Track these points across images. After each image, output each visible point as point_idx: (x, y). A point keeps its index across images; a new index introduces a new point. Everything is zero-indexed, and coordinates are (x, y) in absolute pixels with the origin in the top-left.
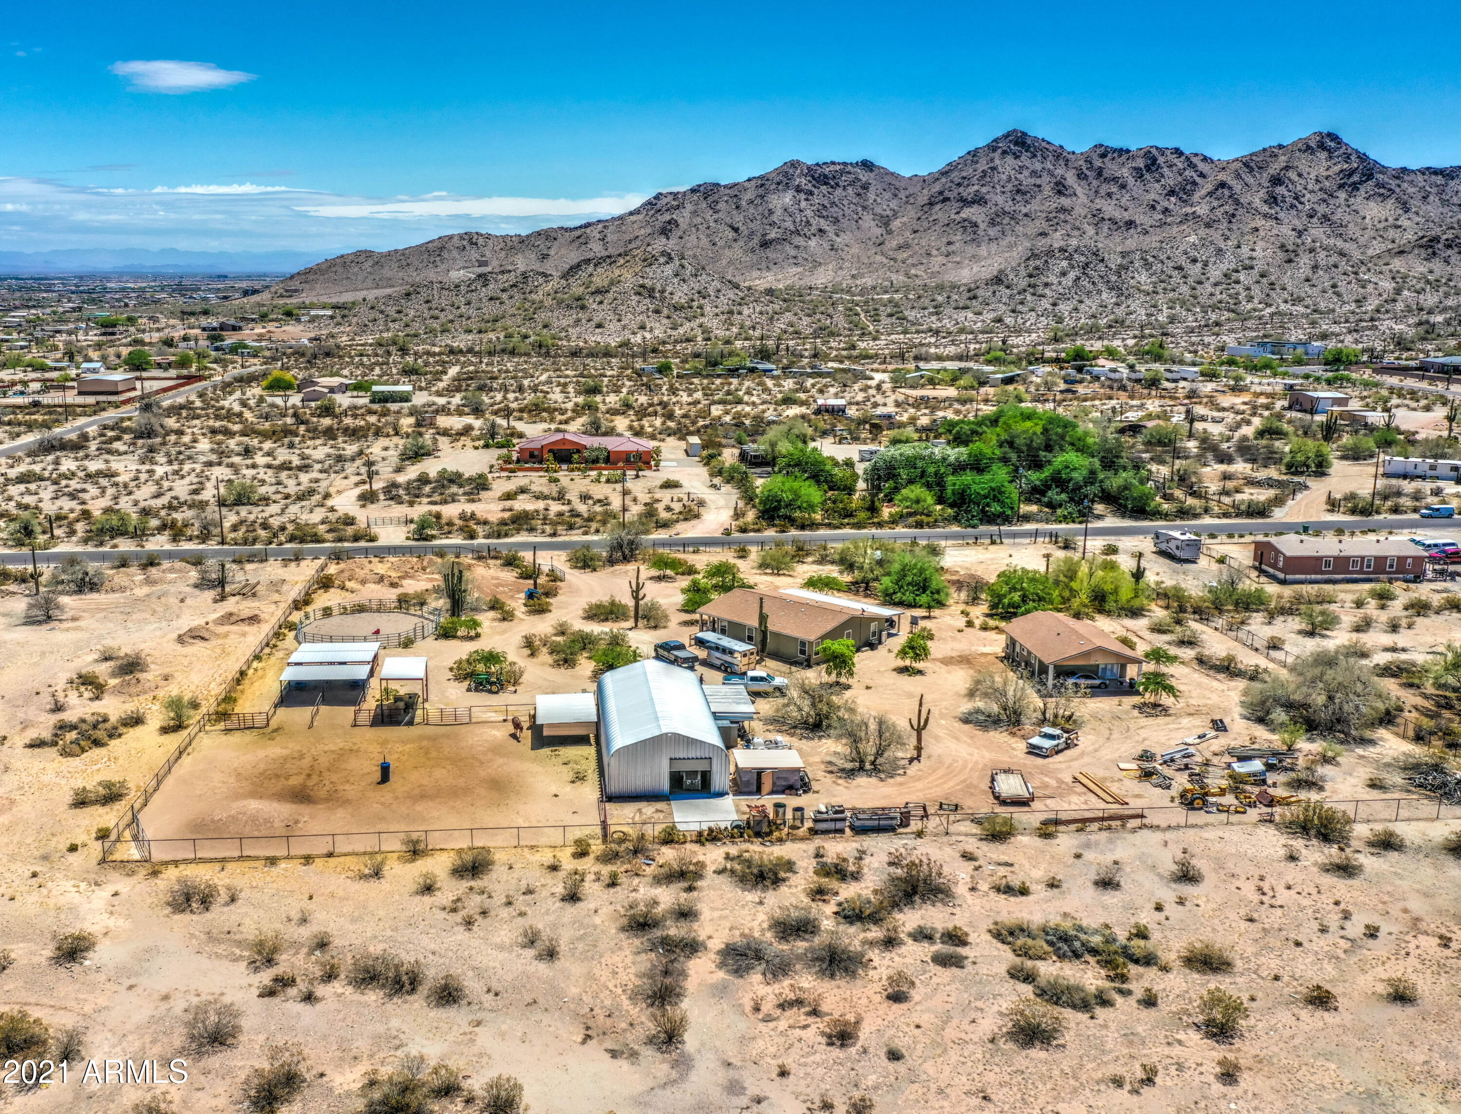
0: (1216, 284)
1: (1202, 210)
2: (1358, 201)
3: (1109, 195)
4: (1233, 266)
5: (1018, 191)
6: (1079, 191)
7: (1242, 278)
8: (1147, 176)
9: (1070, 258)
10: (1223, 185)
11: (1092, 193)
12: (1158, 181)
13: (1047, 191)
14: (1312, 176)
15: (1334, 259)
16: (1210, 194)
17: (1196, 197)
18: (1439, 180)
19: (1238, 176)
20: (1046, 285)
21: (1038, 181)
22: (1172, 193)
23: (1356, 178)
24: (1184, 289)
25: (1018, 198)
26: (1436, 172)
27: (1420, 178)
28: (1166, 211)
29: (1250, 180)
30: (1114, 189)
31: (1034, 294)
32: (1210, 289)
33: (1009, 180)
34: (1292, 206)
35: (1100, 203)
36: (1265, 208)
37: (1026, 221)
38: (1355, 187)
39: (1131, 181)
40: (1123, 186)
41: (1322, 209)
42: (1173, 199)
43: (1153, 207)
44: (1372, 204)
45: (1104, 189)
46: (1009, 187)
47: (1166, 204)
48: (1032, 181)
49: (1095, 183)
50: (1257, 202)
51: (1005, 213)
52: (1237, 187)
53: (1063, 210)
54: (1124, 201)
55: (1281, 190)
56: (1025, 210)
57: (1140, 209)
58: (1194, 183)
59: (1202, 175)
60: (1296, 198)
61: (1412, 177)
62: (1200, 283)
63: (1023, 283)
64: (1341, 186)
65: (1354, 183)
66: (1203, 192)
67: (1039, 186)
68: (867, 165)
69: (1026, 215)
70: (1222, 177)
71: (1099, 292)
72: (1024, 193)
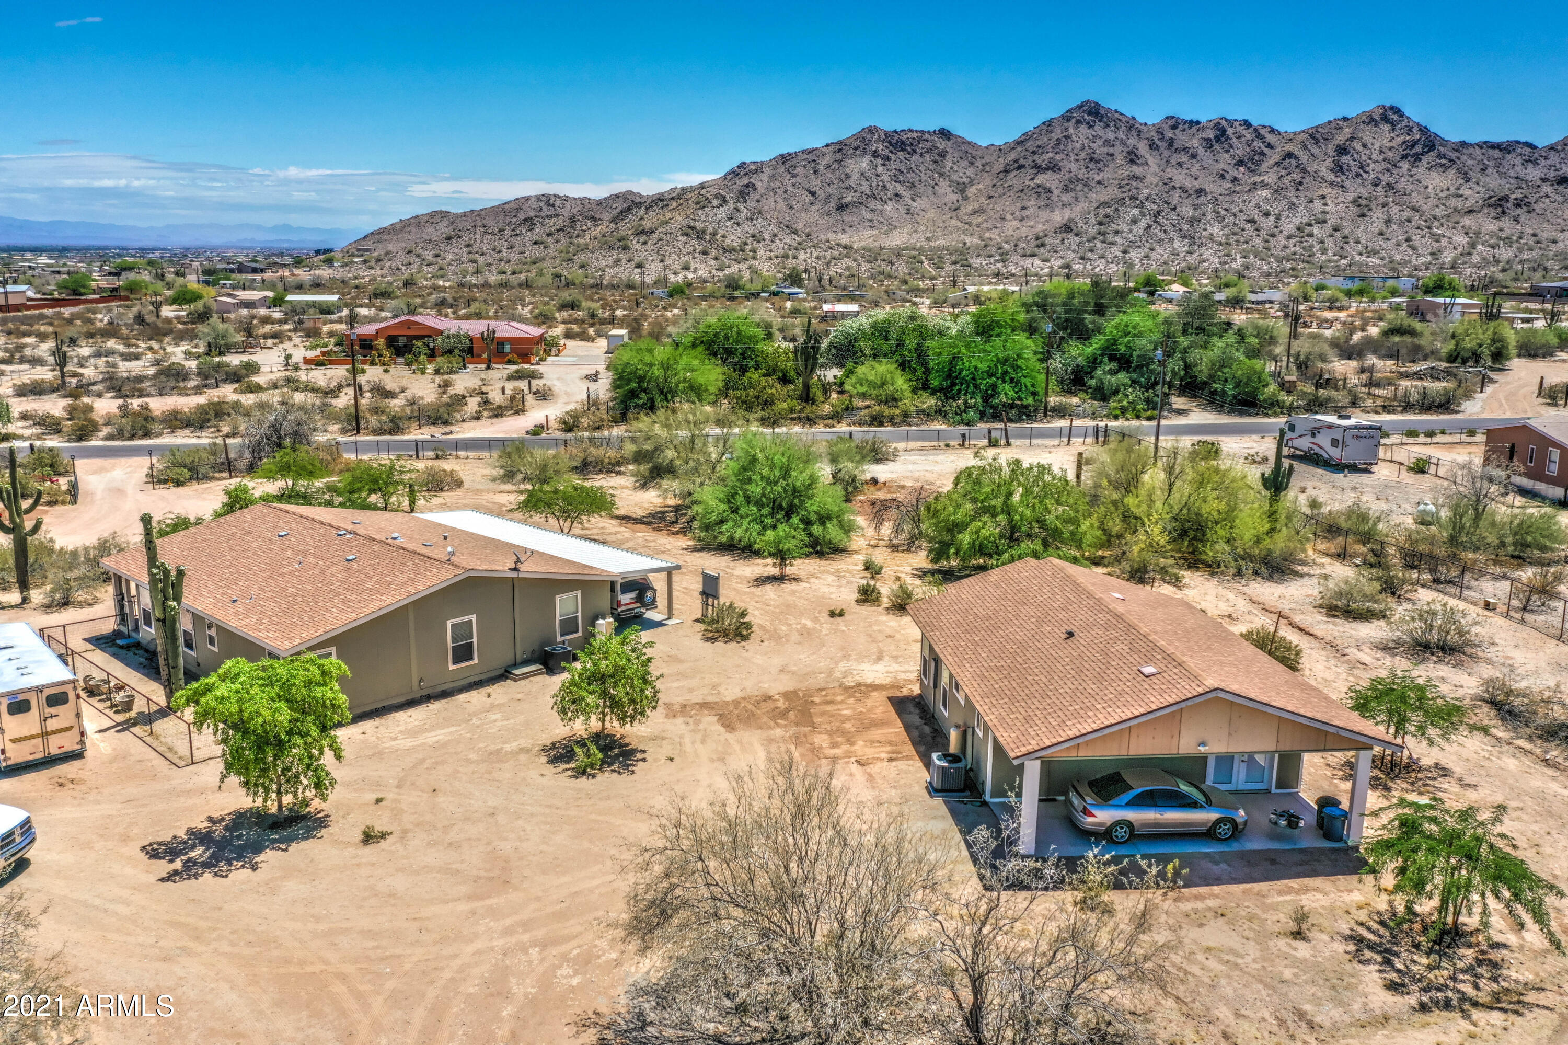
0: (1289, 237)
1: (1270, 179)
2: (1420, 171)
3: (1180, 165)
4: (1305, 220)
5: (1091, 159)
6: (1151, 161)
7: (1315, 232)
8: (1217, 147)
9: (1141, 205)
10: (1289, 155)
11: (1163, 163)
12: (1227, 151)
13: (1120, 159)
14: (1377, 146)
15: (1407, 213)
16: (1278, 164)
17: (1264, 166)
18: (1496, 153)
19: (1305, 147)
20: (1117, 232)
21: (1111, 150)
22: (1241, 163)
23: (1418, 149)
24: (1257, 241)
25: (1091, 166)
26: (1493, 146)
27: (1478, 151)
28: (1235, 180)
29: (1315, 151)
30: (1184, 158)
31: (1103, 242)
32: (1283, 242)
33: (1083, 148)
34: (1358, 175)
35: (1170, 172)
36: (1331, 177)
37: (1099, 188)
38: (1417, 158)
39: (1201, 151)
40: (1194, 156)
41: (1386, 178)
42: (1242, 169)
43: (1222, 177)
44: (1434, 174)
45: (1175, 159)
46: (1083, 155)
47: (1235, 173)
48: (1105, 150)
49: (1166, 153)
50: (1324, 171)
51: (1078, 180)
52: (1304, 157)
53: (1135, 177)
54: (1194, 171)
55: (1346, 159)
56: (1097, 178)
57: (1210, 178)
58: (1262, 154)
59: (1270, 146)
60: (1361, 167)
61: (1471, 150)
62: (1273, 236)
63: (1093, 231)
64: (1404, 157)
65: (1417, 154)
66: (1271, 162)
67: (1112, 155)
68: (945, 134)
69: (1099, 183)
70: (1289, 147)
71: (1171, 240)
72: (1097, 162)
